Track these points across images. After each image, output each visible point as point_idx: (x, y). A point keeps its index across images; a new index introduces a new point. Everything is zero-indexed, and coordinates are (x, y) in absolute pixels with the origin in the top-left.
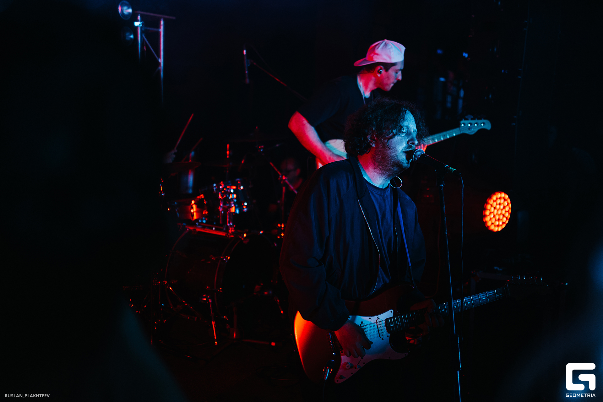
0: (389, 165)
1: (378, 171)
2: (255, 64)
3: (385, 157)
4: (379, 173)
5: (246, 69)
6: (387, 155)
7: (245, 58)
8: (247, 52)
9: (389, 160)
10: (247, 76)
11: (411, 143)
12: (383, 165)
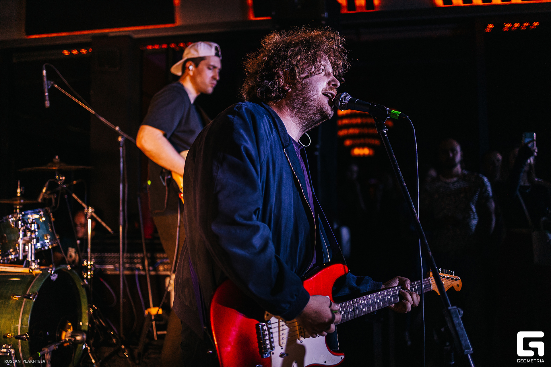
0: (311, 112)
1: (296, 120)
2: (56, 86)
3: (306, 101)
4: (297, 123)
5: (46, 90)
6: (308, 99)
7: (45, 79)
8: (47, 73)
9: (311, 105)
10: (47, 98)
11: (332, 85)
12: (303, 113)
